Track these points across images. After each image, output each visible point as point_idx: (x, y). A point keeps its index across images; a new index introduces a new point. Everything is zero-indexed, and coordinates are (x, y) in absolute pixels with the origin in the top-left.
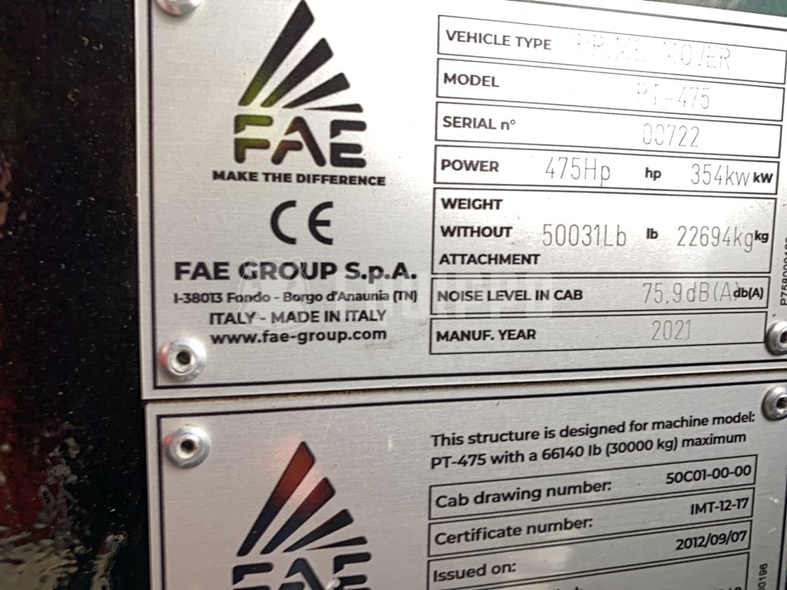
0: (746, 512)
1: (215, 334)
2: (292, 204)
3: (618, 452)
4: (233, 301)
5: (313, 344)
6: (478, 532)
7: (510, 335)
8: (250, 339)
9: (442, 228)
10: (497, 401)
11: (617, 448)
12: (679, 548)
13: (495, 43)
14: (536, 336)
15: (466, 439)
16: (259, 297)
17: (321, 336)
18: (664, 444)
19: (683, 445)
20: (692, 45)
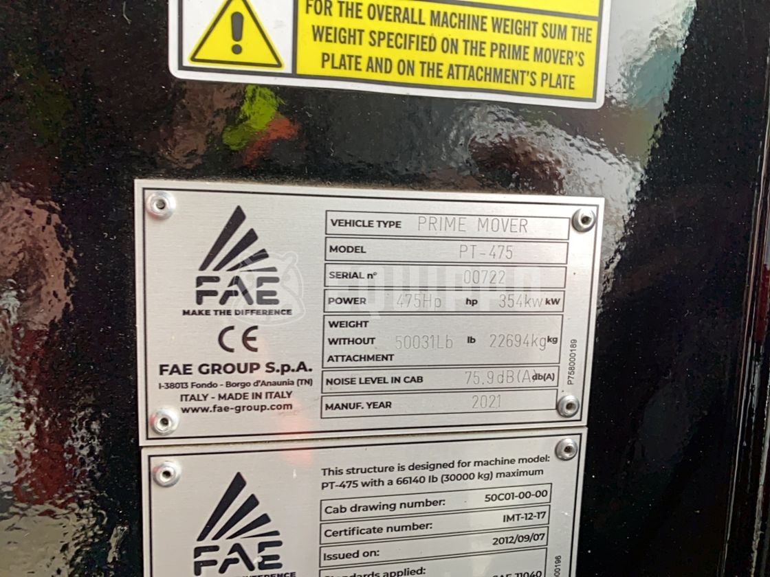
0: (545, 521)
1: (184, 407)
2: (232, 328)
3: (450, 481)
4: (195, 387)
5: (244, 413)
6: (353, 530)
7: (374, 405)
8: (205, 410)
9: (329, 339)
10: (365, 447)
11: (449, 478)
12: (494, 544)
13: (364, 226)
14: (392, 406)
15: (345, 472)
16: (212, 385)
17: (249, 408)
18: (483, 476)
19: (497, 477)
20: (500, 218)
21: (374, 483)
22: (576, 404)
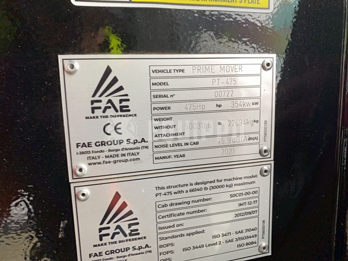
0: (257, 205)
1: (89, 163)
2: (108, 124)
5: (118, 163)
6: (171, 215)
7: (177, 156)
8: (99, 163)
9: (155, 127)
10: (174, 176)
11: (213, 188)
12: (235, 217)
13: (167, 72)
14: (185, 156)
15: (166, 188)
16: (102, 151)
17: (120, 161)
18: (228, 186)
19: (235, 186)
20: (230, 66)
21: (179, 192)
22: (268, 150)
